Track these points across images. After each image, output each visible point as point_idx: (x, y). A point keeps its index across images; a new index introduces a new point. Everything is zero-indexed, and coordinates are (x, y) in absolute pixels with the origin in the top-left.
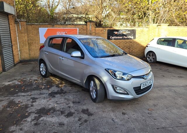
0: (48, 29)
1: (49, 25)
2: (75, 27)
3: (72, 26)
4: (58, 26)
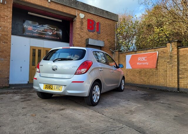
0: (132, 55)
1: (133, 52)
2: (155, 51)
3: (152, 50)
4: (140, 51)
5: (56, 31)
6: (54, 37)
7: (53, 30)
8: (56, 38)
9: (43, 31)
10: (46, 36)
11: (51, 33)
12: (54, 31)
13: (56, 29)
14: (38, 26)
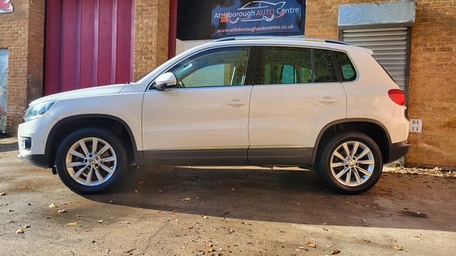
5: (285, 7)
6: (279, 27)
7: (275, 8)
8: (285, 27)
9: (252, 17)
10: (258, 29)
11: (273, 17)
12: (280, 11)
13: (285, 3)
14: (242, 8)
